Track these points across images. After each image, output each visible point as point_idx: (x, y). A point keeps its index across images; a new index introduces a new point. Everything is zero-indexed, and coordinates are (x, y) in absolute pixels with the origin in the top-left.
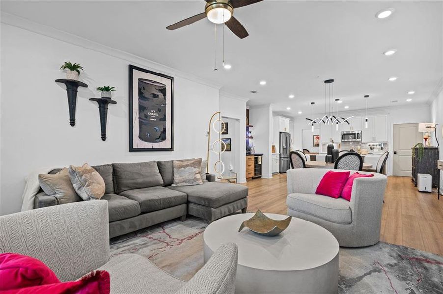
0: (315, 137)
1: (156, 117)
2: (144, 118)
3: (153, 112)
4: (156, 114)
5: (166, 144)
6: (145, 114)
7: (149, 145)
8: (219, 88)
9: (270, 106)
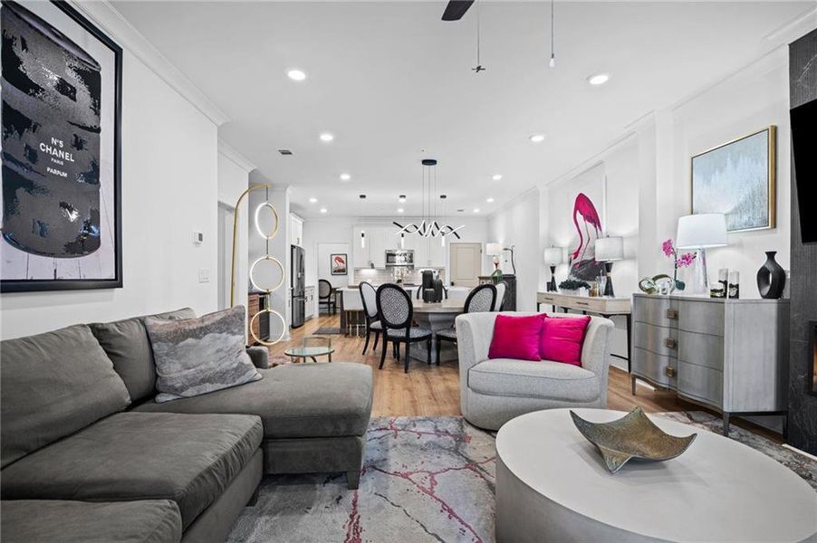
0: (334, 257)
1: (65, 167)
2: (24, 160)
3: (57, 147)
4: (67, 156)
5: (98, 264)
6: (28, 147)
7: (42, 267)
8: (220, 124)
9: (288, 190)
